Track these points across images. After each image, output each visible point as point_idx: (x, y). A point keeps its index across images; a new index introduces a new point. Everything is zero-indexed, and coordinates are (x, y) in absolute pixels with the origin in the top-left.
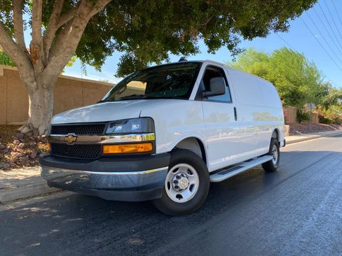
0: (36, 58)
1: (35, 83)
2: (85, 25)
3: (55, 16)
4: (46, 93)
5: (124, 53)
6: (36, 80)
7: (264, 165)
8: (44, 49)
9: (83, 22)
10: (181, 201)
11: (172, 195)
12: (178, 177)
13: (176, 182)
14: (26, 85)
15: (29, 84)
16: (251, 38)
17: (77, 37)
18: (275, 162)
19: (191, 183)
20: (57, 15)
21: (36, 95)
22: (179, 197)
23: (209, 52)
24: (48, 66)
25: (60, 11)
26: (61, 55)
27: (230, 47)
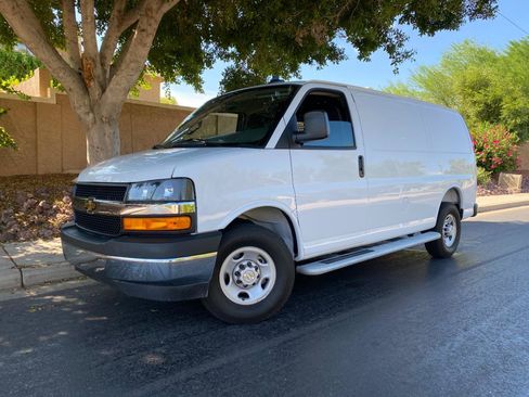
0: (91, 78)
1: (91, 115)
2: (156, 26)
3: (116, 13)
4: (108, 129)
5: (231, 63)
6: (92, 110)
7: (428, 245)
8: (102, 65)
9: (152, 21)
10: (247, 302)
11: (231, 292)
12: (242, 267)
13: (238, 274)
14: (80, 119)
15: (82, 116)
16: (432, 33)
17: (145, 45)
18: (448, 243)
19: (264, 276)
20: (119, 11)
21: (94, 132)
22: (244, 296)
23: (360, 58)
24: (108, 90)
25: (123, 6)
26: (124, 74)
27: (391, 50)
